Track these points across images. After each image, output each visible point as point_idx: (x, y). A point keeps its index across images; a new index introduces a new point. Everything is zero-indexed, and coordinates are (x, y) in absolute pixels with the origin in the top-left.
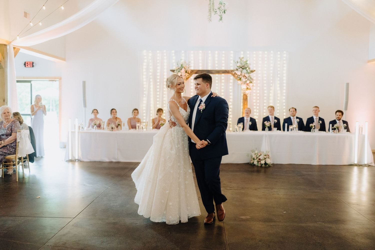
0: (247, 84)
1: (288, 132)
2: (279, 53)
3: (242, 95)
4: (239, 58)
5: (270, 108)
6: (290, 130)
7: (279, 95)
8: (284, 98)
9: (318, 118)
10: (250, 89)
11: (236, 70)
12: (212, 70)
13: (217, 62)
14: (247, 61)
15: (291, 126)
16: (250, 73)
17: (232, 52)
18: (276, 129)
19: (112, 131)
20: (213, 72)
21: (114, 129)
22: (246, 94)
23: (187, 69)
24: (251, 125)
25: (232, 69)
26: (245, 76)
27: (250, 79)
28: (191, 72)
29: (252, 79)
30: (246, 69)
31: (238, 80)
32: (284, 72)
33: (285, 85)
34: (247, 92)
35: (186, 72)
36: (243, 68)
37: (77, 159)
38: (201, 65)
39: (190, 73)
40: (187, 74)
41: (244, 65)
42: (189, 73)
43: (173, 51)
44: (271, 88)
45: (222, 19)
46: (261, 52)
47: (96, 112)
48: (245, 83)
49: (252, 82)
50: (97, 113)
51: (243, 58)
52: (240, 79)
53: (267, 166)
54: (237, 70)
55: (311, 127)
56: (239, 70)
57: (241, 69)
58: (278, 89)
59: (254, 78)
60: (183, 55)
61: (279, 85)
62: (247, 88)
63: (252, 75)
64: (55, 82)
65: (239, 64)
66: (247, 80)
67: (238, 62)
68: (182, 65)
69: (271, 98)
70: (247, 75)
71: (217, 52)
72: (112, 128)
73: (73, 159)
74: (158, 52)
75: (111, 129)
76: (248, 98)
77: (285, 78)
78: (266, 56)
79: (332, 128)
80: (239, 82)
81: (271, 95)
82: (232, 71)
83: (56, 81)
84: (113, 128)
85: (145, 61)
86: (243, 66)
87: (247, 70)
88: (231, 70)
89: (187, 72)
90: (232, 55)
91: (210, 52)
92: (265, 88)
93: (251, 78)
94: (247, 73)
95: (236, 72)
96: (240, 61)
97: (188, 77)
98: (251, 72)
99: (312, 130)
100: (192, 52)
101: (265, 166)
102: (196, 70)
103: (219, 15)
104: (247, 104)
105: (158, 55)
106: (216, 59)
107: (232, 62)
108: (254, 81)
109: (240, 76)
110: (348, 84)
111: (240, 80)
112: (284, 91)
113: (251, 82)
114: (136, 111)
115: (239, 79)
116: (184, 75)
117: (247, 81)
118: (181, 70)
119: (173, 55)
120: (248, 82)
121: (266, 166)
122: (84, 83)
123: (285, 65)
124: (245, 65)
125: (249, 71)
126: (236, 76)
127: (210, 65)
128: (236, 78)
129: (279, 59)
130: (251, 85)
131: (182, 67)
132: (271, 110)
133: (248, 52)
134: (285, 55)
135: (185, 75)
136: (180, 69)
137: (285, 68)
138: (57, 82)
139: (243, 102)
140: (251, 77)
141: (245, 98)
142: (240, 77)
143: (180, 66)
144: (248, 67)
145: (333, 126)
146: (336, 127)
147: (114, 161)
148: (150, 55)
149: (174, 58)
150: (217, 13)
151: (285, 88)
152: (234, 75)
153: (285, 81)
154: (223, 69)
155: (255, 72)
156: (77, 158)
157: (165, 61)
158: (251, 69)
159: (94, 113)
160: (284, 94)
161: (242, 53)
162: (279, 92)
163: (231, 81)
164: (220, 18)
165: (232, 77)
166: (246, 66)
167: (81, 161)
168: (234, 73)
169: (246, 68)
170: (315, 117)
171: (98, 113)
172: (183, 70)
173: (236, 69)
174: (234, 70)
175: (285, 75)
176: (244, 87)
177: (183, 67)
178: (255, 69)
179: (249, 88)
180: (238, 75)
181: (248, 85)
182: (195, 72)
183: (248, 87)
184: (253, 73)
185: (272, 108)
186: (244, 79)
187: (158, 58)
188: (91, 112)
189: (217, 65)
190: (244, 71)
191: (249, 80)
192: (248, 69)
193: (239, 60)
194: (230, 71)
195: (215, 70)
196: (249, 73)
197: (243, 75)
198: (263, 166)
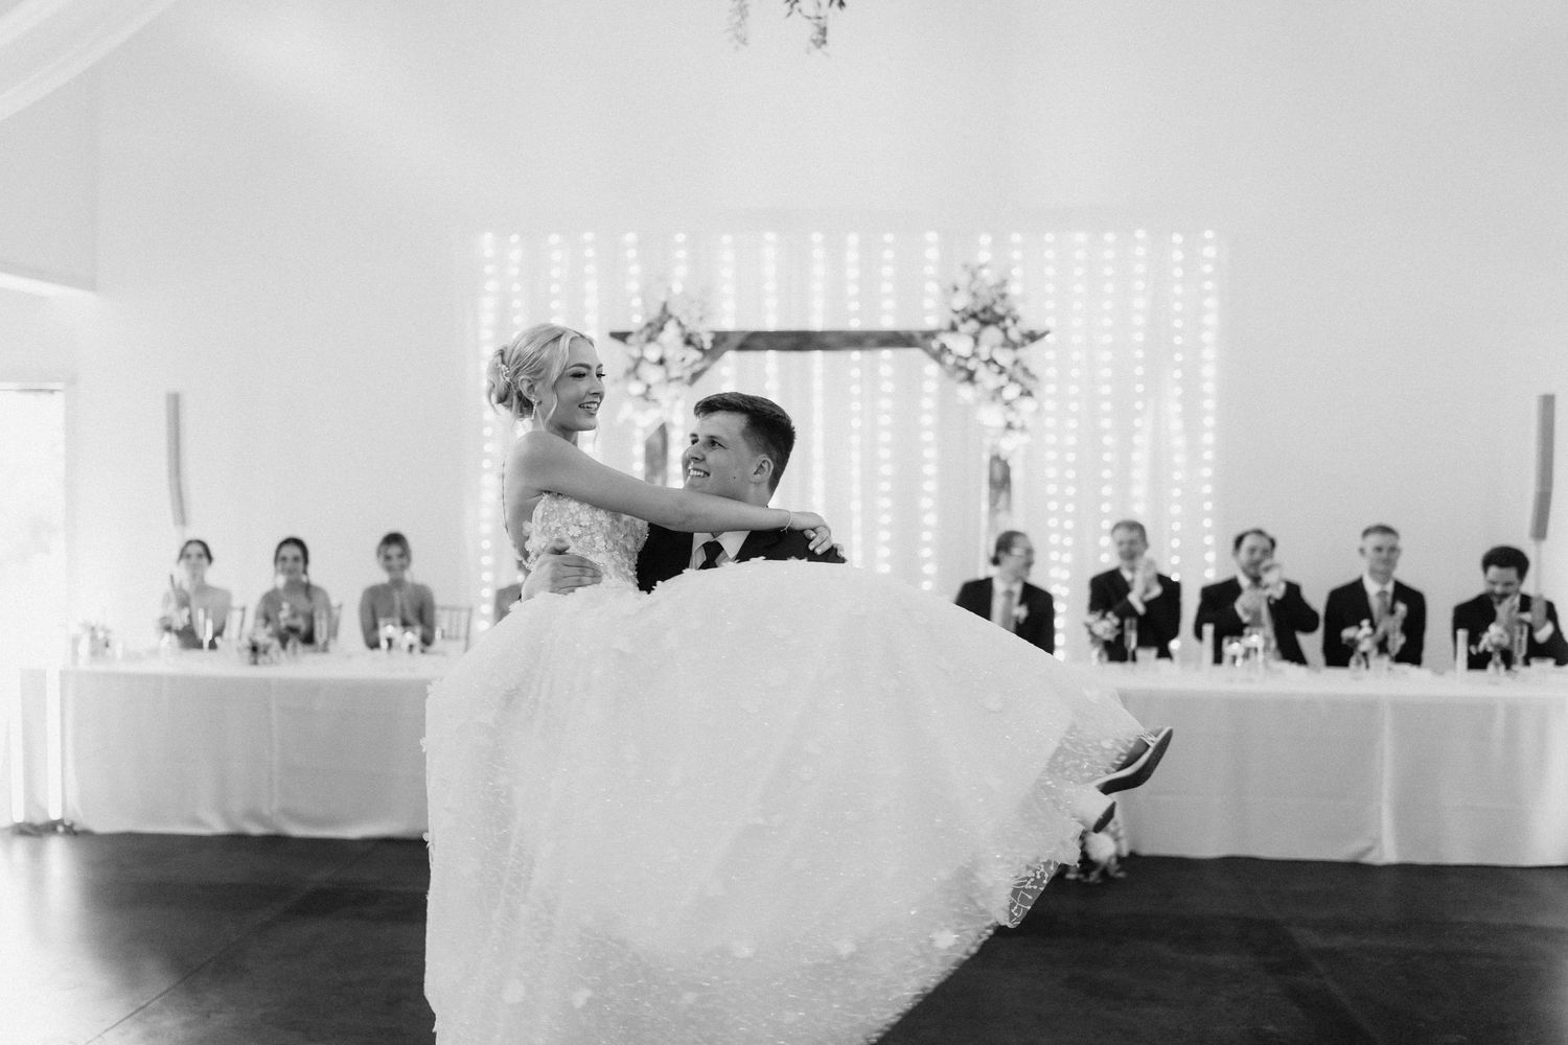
0: (1008, 403)
1: (1218, 668)
2: (1177, 238)
3: (986, 458)
4: (965, 266)
5: (1122, 534)
6: (1227, 659)
7: (1178, 459)
8: (1207, 472)
9: (1390, 587)
10: (1023, 429)
11: (946, 331)
12: (823, 334)
13: (853, 290)
14: (1004, 283)
15: (1235, 638)
16: (1023, 345)
17: (932, 236)
18: (1154, 652)
19: (255, 663)
20: (828, 340)
21: (265, 652)
22: (1003, 457)
23: (692, 326)
24: (1027, 619)
25: (931, 322)
26: (995, 362)
27: (1019, 375)
28: (715, 342)
29: (1033, 377)
30: (1001, 325)
31: (962, 381)
32: (1207, 337)
33: (1209, 404)
34: (1009, 445)
35: (688, 342)
36: (986, 317)
37: (61, 822)
38: (771, 303)
39: (708, 345)
40: (693, 355)
41: (988, 302)
42: (702, 350)
43: (630, 237)
44: (1138, 422)
45: (828, 38)
46: (1081, 237)
47: (200, 556)
48: (993, 399)
49: (1035, 393)
50: (205, 560)
51: (982, 267)
52: (971, 377)
53: (1094, 876)
54: (954, 328)
55: (1350, 645)
56: (962, 328)
57: (973, 325)
58: (1176, 425)
59: (1051, 372)
60: (681, 254)
61: (1177, 408)
62: (1009, 426)
63: (1031, 354)
64: (44, 397)
65: (961, 301)
66: (1004, 379)
67: (956, 289)
68: (664, 308)
69: (1139, 474)
70: (1005, 357)
71: (853, 239)
72: (254, 649)
73: (39, 820)
74: (554, 239)
75: (247, 653)
76: (1016, 475)
77: (1209, 371)
78: (1109, 254)
79: (1469, 652)
80: (966, 392)
81: (1136, 457)
82: (930, 335)
83: (52, 391)
84: (261, 649)
85: (491, 286)
86: (984, 310)
87: (1005, 330)
88: (921, 332)
89: (695, 340)
90: (932, 254)
91: (817, 237)
92: (1106, 423)
93: (1025, 370)
94: (1004, 345)
95: (948, 339)
96: (971, 282)
97: (698, 367)
98: (1027, 341)
99: (1353, 661)
100: (727, 239)
101: (1081, 876)
102: (744, 332)
103: (809, 18)
104: (1008, 507)
105: (557, 256)
106: (853, 273)
107: (932, 287)
108: (1051, 389)
109: (967, 359)
110: (1548, 402)
111: (967, 384)
112: (1208, 438)
113: (1027, 393)
114: (394, 550)
115: (963, 374)
116: (679, 357)
117: (1002, 387)
118: (661, 329)
119: (632, 254)
120: (1011, 392)
121: (1087, 876)
122: (175, 402)
123: (1210, 302)
124: (995, 302)
125: (1014, 334)
126: (950, 360)
127: (818, 304)
128: (951, 375)
129: (1178, 272)
130: (1027, 405)
131: (665, 315)
132: (1132, 542)
133: (1016, 238)
134: (1209, 252)
135: (683, 359)
136: (654, 329)
137: (1211, 320)
138: (59, 398)
139: (991, 495)
140: (1026, 364)
141: (998, 475)
142: (971, 365)
143: (655, 312)
144: (1009, 311)
145: (1474, 639)
146: (1490, 649)
147: (255, 830)
148: (516, 255)
149: (635, 269)
150: (800, 11)
151: (1209, 421)
152: (938, 355)
153: (1209, 387)
154: (888, 324)
155: (1048, 337)
156: (55, 815)
157: (591, 286)
158: (1030, 323)
159: (189, 556)
160: (1208, 455)
161: (985, 240)
162: (1179, 442)
163: (931, 387)
164: (809, 30)
165: (932, 368)
166: (999, 310)
167: (76, 834)
168: (935, 345)
169: (1002, 318)
170: (1372, 588)
171: (210, 558)
172: (671, 333)
173: (945, 325)
174: (940, 331)
175: (1209, 354)
176: (993, 416)
177: (670, 317)
178: (1050, 323)
179: (1017, 423)
180: (960, 357)
181: (1013, 409)
182: (737, 341)
183: (1011, 417)
184: (1037, 345)
185: (1135, 534)
186: (988, 378)
187: (555, 273)
188: (176, 553)
189: (854, 306)
190: (992, 334)
191: (1016, 381)
192: (1008, 322)
193: (963, 279)
194: (918, 337)
195: (839, 333)
196: (1015, 346)
197: (985, 357)
198: (1071, 876)
